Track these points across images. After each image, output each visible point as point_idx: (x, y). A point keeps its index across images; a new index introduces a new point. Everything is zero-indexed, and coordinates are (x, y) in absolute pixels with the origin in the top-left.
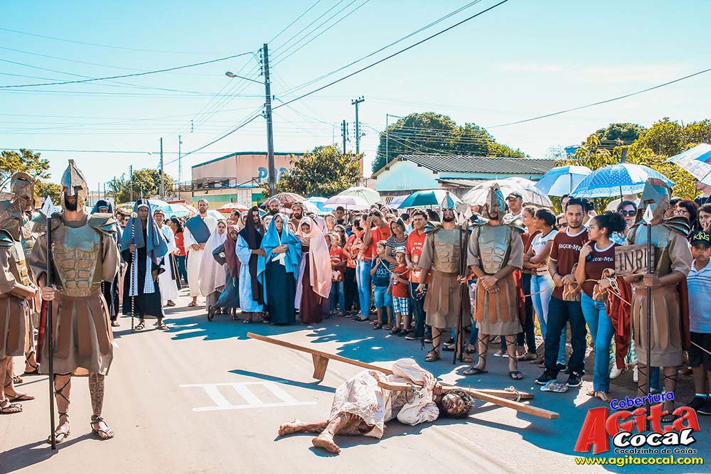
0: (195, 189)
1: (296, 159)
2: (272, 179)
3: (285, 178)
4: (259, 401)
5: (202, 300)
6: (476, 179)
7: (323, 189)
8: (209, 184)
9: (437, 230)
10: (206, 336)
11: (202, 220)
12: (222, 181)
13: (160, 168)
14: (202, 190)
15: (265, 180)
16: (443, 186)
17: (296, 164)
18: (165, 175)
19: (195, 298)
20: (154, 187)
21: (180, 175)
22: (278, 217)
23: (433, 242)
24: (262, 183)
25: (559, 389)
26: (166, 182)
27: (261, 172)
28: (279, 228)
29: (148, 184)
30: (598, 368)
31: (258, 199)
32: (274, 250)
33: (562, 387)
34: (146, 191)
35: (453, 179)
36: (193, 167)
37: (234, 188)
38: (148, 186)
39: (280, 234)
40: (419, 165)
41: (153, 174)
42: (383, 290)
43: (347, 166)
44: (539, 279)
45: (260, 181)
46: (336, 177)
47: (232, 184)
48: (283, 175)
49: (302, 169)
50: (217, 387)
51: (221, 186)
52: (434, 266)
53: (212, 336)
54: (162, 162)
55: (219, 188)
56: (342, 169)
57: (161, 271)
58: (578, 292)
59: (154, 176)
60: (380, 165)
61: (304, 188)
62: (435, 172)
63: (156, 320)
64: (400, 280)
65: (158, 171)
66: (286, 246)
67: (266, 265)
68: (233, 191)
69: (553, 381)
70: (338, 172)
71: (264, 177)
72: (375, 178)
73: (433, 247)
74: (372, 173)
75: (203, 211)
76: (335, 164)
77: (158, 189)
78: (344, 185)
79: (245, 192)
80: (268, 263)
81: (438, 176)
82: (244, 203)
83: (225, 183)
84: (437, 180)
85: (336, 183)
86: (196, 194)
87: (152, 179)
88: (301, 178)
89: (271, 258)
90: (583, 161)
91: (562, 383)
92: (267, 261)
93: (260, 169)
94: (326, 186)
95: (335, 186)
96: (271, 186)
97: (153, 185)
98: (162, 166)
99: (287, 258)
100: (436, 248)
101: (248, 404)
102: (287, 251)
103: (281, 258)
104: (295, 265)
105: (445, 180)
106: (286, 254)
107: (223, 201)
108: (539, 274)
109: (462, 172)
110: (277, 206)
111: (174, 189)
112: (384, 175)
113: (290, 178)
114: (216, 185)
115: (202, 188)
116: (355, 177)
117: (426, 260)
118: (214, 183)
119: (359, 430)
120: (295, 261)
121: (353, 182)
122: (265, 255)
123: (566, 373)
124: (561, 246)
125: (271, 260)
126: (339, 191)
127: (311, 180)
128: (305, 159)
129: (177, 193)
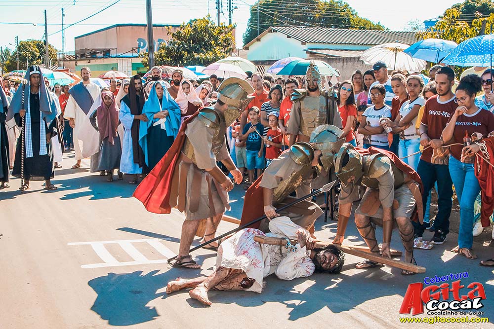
0: (78, 58)
1: (172, 30)
2: (151, 48)
3: (163, 48)
4: (145, 258)
5: (87, 163)
6: (341, 50)
7: (199, 58)
8: (92, 54)
9: (303, 97)
10: (92, 196)
11: (85, 88)
12: (103, 51)
13: (45, 39)
14: (85, 60)
15: (143, 51)
16: (310, 56)
17: (174, 35)
18: (50, 45)
19: (79, 161)
20: (39, 57)
21: (63, 46)
22: (158, 84)
23: (300, 109)
24: (141, 53)
25: (426, 246)
26: (51, 52)
27: (140, 43)
28: (159, 95)
29: (33, 54)
30: (463, 226)
31: (138, 69)
32: (155, 116)
33: (428, 244)
34: (32, 60)
35: (320, 49)
36: (76, 38)
37: (115, 57)
38: (34, 56)
39: (161, 100)
40: (289, 37)
41: (38, 44)
42: (254, 154)
43: (221, 36)
44: (407, 142)
45: (139, 51)
46: (211, 48)
47: (113, 54)
48: (161, 46)
49: (178, 39)
50: (104, 245)
51: (102, 56)
52: (301, 131)
53: (98, 195)
54: (46, 34)
55: (100, 58)
56: (216, 40)
57: (53, 134)
58: (446, 156)
59: (39, 46)
60: (252, 37)
61: (181, 57)
62: (303, 43)
63: (45, 182)
64: (272, 144)
65: (43, 41)
66: (166, 111)
67: (148, 130)
68: (114, 61)
69: (419, 238)
70: (213, 42)
71: (143, 47)
72: (247, 48)
73: (300, 114)
74: (243, 44)
75: (86, 79)
76: (210, 34)
77: (43, 59)
78: (218, 55)
79: (125, 61)
80: (150, 127)
81: (306, 47)
82: (125, 73)
83: (107, 53)
84: (305, 50)
85: (211, 53)
86: (79, 63)
87: (37, 50)
88: (178, 48)
89: (153, 123)
90: (443, 33)
91: (428, 241)
92: (149, 127)
93: (140, 40)
94: (201, 56)
95: (210, 55)
96: (150, 55)
97: (38, 54)
98: (46, 37)
99: (167, 124)
100: (303, 114)
101: (134, 260)
102: (168, 116)
103: (162, 123)
104: (175, 129)
105: (313, 51)
106: (167, 119)
107: (105, 70)
108: (407, 138)
109: (328, 43)
110: (158, 73)
111: (58, 58)
112: (255, 46)
113: (168, 48)
114: (98, 55)
115: (84, 58)
116: (228, 47)
117: (294, 125)
118: (96, 53)
119: (242, 285)
120: (175, 126)
121: (227, 52)
122: (146, 120)
123: (431, 230)
124: (431, 112)
125: (152, 125)
126: (214, 60)
127: (187, 50)
128: (182, 31)
129: (62, 63)
